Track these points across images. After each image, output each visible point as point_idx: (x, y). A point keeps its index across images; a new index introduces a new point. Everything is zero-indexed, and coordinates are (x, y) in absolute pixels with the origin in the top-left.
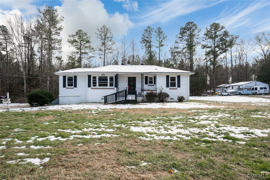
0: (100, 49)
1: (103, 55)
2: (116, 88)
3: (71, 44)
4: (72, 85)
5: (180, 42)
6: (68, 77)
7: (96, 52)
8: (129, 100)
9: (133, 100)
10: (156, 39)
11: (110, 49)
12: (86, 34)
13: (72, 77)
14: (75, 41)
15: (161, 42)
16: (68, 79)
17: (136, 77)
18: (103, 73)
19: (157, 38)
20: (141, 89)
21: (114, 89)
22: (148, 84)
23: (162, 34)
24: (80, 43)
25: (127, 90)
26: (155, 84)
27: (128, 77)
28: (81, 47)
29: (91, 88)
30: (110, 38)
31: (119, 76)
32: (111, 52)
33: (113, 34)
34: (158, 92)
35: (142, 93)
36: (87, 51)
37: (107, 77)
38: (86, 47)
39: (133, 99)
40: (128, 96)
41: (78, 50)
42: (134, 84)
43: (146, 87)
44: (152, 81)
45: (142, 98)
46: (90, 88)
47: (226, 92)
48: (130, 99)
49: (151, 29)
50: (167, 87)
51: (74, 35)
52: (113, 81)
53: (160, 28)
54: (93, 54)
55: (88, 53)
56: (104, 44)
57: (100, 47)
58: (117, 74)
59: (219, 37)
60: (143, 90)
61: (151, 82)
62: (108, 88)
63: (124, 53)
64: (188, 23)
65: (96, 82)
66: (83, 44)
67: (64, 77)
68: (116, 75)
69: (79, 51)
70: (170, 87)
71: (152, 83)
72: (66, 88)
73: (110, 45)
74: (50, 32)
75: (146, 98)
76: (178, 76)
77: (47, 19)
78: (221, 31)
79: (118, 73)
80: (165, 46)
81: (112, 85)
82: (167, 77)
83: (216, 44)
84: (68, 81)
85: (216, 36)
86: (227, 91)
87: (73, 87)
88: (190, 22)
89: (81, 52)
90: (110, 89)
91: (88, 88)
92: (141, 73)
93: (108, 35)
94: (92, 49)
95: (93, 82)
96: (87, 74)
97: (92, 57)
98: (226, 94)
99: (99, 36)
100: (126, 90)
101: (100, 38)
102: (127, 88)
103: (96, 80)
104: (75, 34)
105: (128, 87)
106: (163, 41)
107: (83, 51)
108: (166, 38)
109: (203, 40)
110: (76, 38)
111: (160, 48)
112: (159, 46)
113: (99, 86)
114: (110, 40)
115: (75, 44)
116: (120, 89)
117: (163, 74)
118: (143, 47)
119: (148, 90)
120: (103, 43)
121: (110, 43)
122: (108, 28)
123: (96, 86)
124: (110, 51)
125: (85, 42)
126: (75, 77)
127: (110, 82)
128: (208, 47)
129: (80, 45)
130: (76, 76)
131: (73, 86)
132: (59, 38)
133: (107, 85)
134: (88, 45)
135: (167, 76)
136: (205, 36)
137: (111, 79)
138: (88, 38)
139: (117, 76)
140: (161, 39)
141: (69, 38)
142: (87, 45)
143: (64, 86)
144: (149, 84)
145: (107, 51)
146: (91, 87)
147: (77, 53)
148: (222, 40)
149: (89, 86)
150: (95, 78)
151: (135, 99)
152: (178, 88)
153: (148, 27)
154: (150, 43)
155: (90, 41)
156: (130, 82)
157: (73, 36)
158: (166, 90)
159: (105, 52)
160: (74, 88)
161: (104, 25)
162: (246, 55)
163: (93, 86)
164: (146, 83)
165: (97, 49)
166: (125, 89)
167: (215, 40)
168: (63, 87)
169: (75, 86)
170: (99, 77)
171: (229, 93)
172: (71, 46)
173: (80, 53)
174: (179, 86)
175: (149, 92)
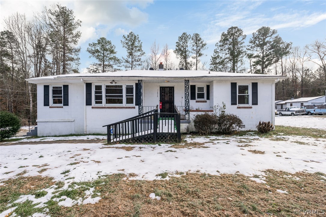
0: (126, 60)
1: (130, 67)
2: (137, 107)
3: (91, 55)
4: (60, 102)
5: (220, 52)
6: (53, 88)
7: (122, 64)
8: (162, 133)
9: (172, 135)
10: (192, 49)
11: (139, 60)
12: (109, 43)
13: (61, 87)
14: (97, 51)
15: (199, 51)
16: (53, 91)
17: (173, 87)
18: (113, 79)
19: (193, 47)
20: (184, 108)
21: (134, 108)
22: (195, 99)
23: (200, 42)
24: (103, 54)
25: (159, 112)
26: (208, 98)
27: (161, 87)
28: (104, 58)
29: (93, 108)
30: (139, 48)
31: (143, 85)
32: (139, 65)
33: (142, 43)
34: (218, 113)
35: (187, 116)
36: (112, 63)
37: (121, 86)
38: (110, 59)
39: (173, 132)
40: (161, 121)
41: (100, 62)
42: (171, 99)
43: (193, 104)
44: (204, 93)
45: (187, 124)
46: (90, 107)
47: (289, 110)
48: (165, 131)
49: (187, 35)
50: (232, 104)
51: (96, 44)
52: (132, 93)
53: (197, 34)
54: (118, 66)
55: (113, 66)
56: (131, 54)
57: (126, 57)
58: (139, 81)
59: (268, 45)
60: (187, 110)
61: (201, 96)
62: (124, 106)
63: (154, 65)
64: (231, 28)
65: (102, 96)
66: (106, 54)
67: (46, 88)
68: (137, 82)
69: (102, 63)
70: (239, 103)
71: (203, 98)
72: (49, 107)
73: (139, 56)
74: (65, 40)
75: (195, 125)
76: (253, 83)
77: (61, 23)
78: (272, 36)
79: (140, 79)
80: (203, 56)
81: (129, 101)
82: (234, 85)
83: (264, 53)
84: (53, 94)
85: (265, 44)
86: (291, 110)
87: (62, 105)
88: (234, 28)
89: (105, 64)
90: (127, 108)
91: (87, 106)
92: (185, 77)
93: (136, 44)
94: (117, 60)
95: (96, 96)
96: (82, 80)
97: (118, 70)
98: (289, 113)
99: (125, 44)
100: (157, 111)
101: (126, 47)
102: (157, 106)
103: (101, 93)
104: (97, 42)
105: (161, 104)
106: (201, 50)
107: (106, 63)
108: (204, 47)
109: (248, 48)
110: (98, 47)
111: (197, 58)
112: (197, 56)
113: (106, 103)
114: (139, 50)
115: (96, 54)
116: (144, 108)
117: (226, 81)
118: (179, 56)
119: (197, 110)
120: (129, 53)
121: (139, 53)
122: (136, 36)
123: (101, 103)
124: (138, 63)
125: (109, 52)
126: (66, 87)
127: (127, 96)
128: (255, 57)
129: (103, 55)
130: (68, 86)
131: (62, 103)
132: (76, 47)
133: (121, 102)
134: (112, 55)
135: (232, 83)
136: (251, 44)
137: (129, 90)
138: (112, 47)
139: (140, 84)
140: (198, 48)
141: (90, 47)
142: (111, 57)
143: (46, 103)
144: (197, 99)
145: (134, 63)
146: (91, 105)
147: (100, 65)
148: (272, 47)
149: (89, 103)
150: (98, 88)
151: (176, 132)
152: (253, 106)
153: (184, 33)
154: (185, 52)
155: (115, 51)
156: (164, 95)
157: (94, 45)
158: (232, 110)
159: (132, 65)
160: (64, 107)
161: (131, 32)
162: (303, 65)
163: (96, 103)
164: (193, 98)
165: (123, 60)
166: (155, 108)
167: (263, 49)
168: (45, 105)
169: (66, 104)
170: (107, 86)
171: (294, 112)
172: (92, 57)
173: (103, 65)
174: (255, 102)
175: (200, 113)
